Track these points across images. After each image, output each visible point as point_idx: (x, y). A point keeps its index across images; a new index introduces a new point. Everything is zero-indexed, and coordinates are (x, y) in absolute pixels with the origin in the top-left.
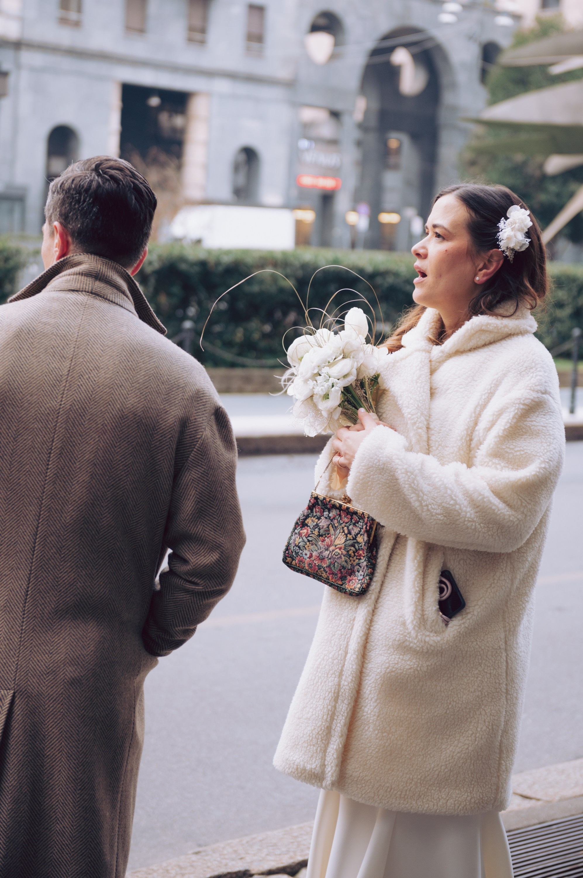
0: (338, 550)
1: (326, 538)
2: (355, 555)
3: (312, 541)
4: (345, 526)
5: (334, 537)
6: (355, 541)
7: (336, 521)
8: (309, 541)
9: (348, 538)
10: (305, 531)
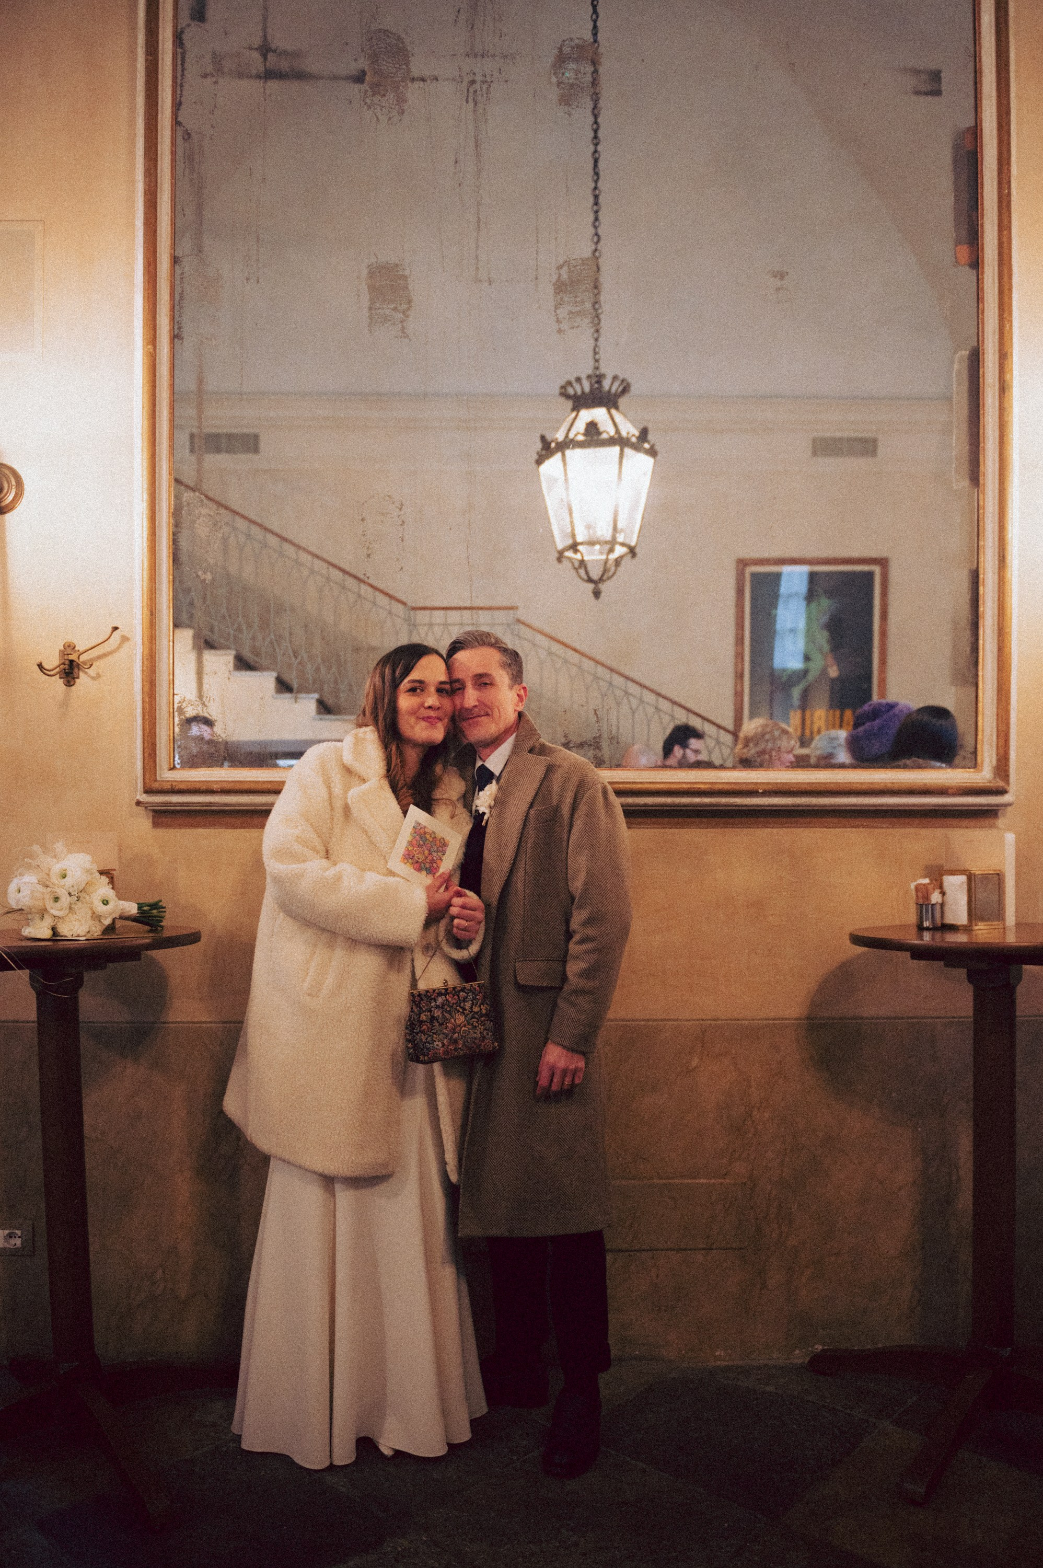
1: (447, 1024)
10: (425, 1027)
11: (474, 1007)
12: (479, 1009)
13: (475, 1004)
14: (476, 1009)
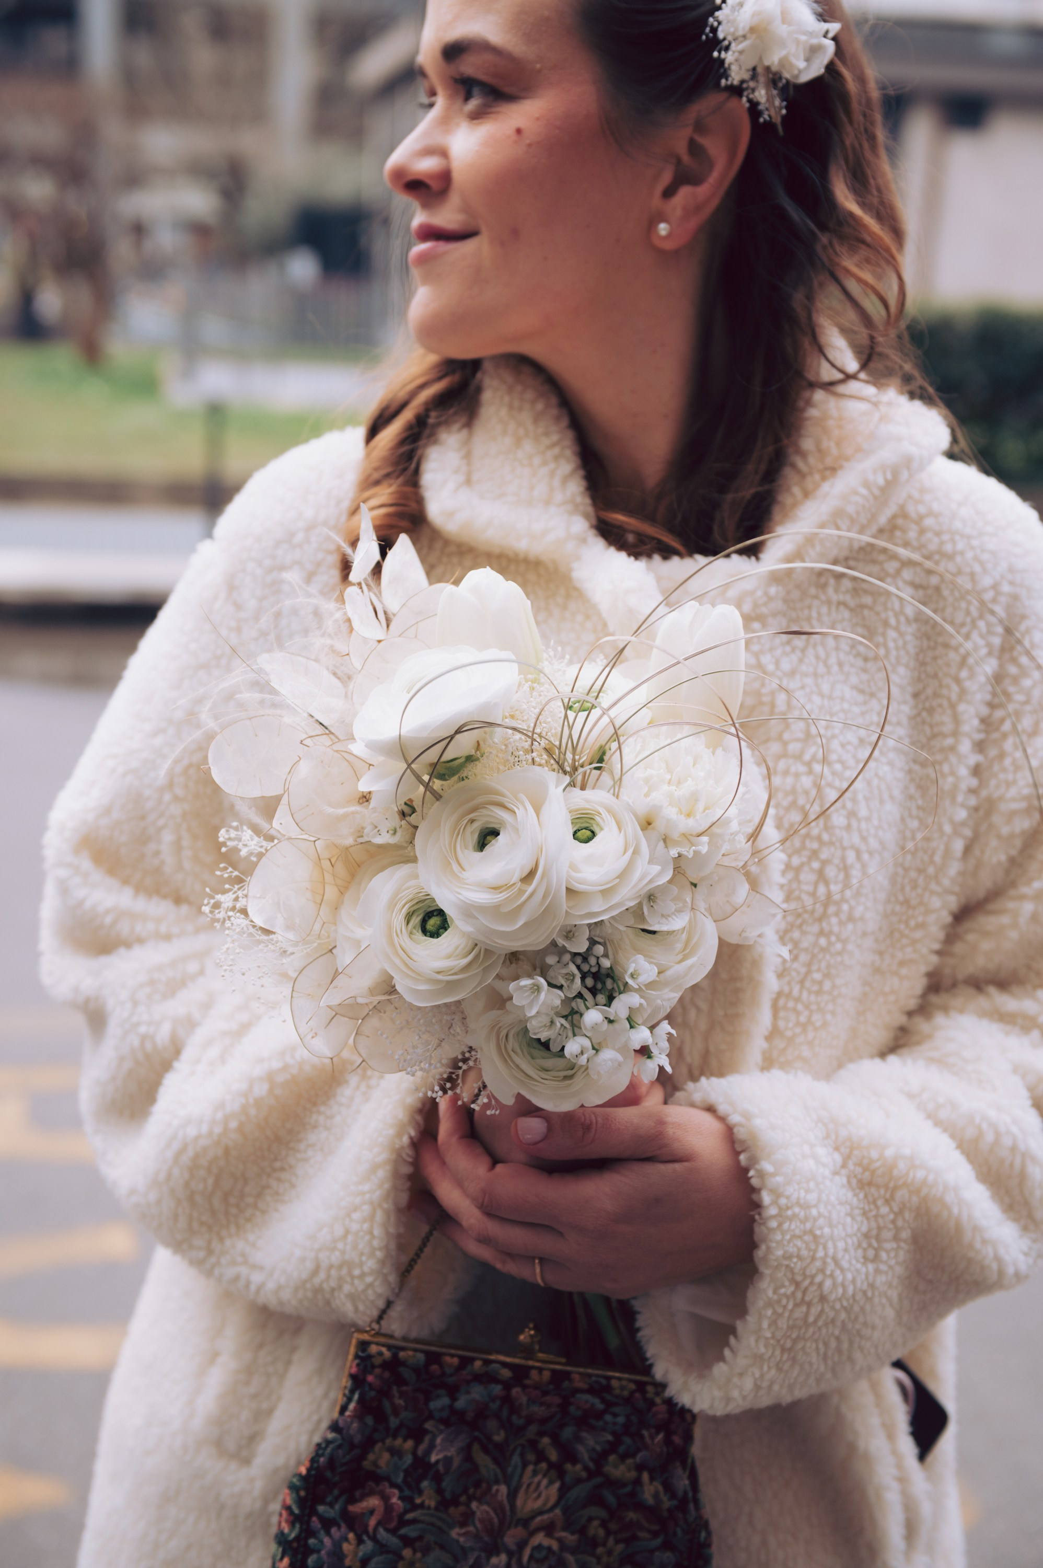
0: (540, 1539)
1: (474, 1505)
2: (608, 1533)
3: (420, 1538)
4: (541, 1434)
5: (503, 1489)
6: (597, 1480)
7: (492, 1424)
8: (407, 1542)
9: (568, 1479)
10: (374, 1502)
11: (612, 1458)
12: (633, 1474)
13: (622, 1449)
14: (619, 1470)
